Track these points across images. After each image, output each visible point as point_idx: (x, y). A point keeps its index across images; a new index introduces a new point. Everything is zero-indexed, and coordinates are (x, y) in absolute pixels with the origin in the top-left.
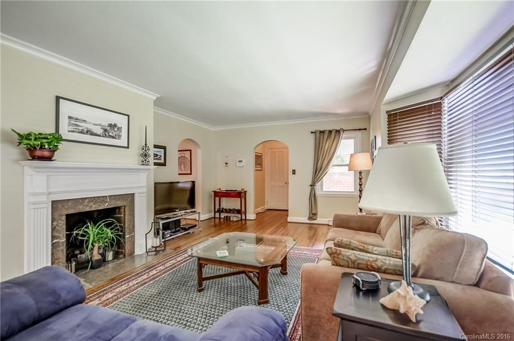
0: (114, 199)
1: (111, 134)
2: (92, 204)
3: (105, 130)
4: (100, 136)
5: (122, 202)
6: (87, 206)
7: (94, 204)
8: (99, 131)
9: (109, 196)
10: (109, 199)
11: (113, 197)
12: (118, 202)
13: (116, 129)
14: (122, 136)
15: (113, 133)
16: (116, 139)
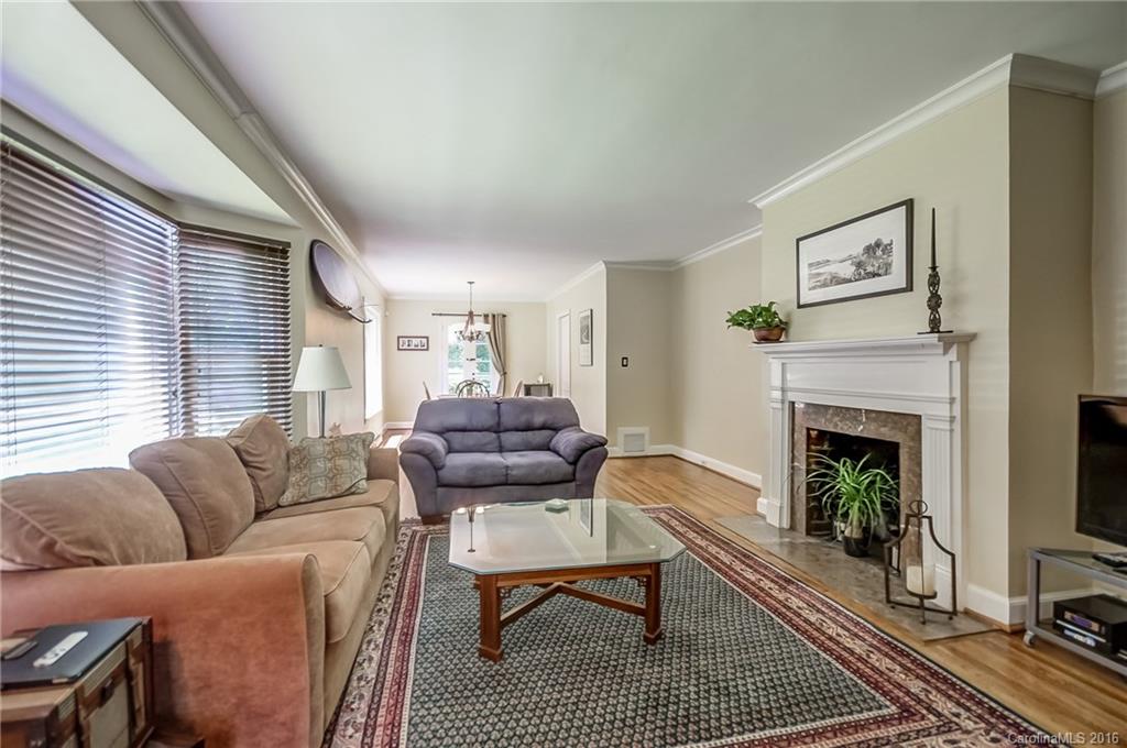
0: (875, 420)
1: (870, 269)
2: (836, 419)
3: (859, 265)
4: (850, 281)
5: (892, 433)
6: (830, 421)
7: (841, 421)
8: (847, 270)
9: (866, 410)
10: (867, 418)
11: (874, 415)
12: (883, 429)
13: (879, 253)
14: (894, 264)
15: (873, 266)
16: (880, 275)
